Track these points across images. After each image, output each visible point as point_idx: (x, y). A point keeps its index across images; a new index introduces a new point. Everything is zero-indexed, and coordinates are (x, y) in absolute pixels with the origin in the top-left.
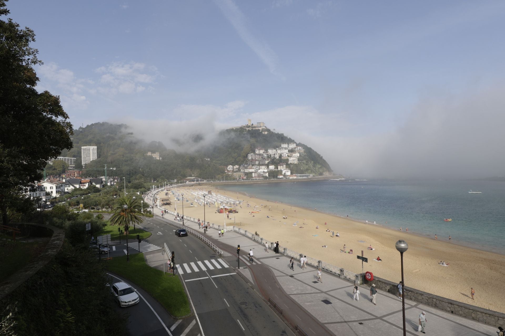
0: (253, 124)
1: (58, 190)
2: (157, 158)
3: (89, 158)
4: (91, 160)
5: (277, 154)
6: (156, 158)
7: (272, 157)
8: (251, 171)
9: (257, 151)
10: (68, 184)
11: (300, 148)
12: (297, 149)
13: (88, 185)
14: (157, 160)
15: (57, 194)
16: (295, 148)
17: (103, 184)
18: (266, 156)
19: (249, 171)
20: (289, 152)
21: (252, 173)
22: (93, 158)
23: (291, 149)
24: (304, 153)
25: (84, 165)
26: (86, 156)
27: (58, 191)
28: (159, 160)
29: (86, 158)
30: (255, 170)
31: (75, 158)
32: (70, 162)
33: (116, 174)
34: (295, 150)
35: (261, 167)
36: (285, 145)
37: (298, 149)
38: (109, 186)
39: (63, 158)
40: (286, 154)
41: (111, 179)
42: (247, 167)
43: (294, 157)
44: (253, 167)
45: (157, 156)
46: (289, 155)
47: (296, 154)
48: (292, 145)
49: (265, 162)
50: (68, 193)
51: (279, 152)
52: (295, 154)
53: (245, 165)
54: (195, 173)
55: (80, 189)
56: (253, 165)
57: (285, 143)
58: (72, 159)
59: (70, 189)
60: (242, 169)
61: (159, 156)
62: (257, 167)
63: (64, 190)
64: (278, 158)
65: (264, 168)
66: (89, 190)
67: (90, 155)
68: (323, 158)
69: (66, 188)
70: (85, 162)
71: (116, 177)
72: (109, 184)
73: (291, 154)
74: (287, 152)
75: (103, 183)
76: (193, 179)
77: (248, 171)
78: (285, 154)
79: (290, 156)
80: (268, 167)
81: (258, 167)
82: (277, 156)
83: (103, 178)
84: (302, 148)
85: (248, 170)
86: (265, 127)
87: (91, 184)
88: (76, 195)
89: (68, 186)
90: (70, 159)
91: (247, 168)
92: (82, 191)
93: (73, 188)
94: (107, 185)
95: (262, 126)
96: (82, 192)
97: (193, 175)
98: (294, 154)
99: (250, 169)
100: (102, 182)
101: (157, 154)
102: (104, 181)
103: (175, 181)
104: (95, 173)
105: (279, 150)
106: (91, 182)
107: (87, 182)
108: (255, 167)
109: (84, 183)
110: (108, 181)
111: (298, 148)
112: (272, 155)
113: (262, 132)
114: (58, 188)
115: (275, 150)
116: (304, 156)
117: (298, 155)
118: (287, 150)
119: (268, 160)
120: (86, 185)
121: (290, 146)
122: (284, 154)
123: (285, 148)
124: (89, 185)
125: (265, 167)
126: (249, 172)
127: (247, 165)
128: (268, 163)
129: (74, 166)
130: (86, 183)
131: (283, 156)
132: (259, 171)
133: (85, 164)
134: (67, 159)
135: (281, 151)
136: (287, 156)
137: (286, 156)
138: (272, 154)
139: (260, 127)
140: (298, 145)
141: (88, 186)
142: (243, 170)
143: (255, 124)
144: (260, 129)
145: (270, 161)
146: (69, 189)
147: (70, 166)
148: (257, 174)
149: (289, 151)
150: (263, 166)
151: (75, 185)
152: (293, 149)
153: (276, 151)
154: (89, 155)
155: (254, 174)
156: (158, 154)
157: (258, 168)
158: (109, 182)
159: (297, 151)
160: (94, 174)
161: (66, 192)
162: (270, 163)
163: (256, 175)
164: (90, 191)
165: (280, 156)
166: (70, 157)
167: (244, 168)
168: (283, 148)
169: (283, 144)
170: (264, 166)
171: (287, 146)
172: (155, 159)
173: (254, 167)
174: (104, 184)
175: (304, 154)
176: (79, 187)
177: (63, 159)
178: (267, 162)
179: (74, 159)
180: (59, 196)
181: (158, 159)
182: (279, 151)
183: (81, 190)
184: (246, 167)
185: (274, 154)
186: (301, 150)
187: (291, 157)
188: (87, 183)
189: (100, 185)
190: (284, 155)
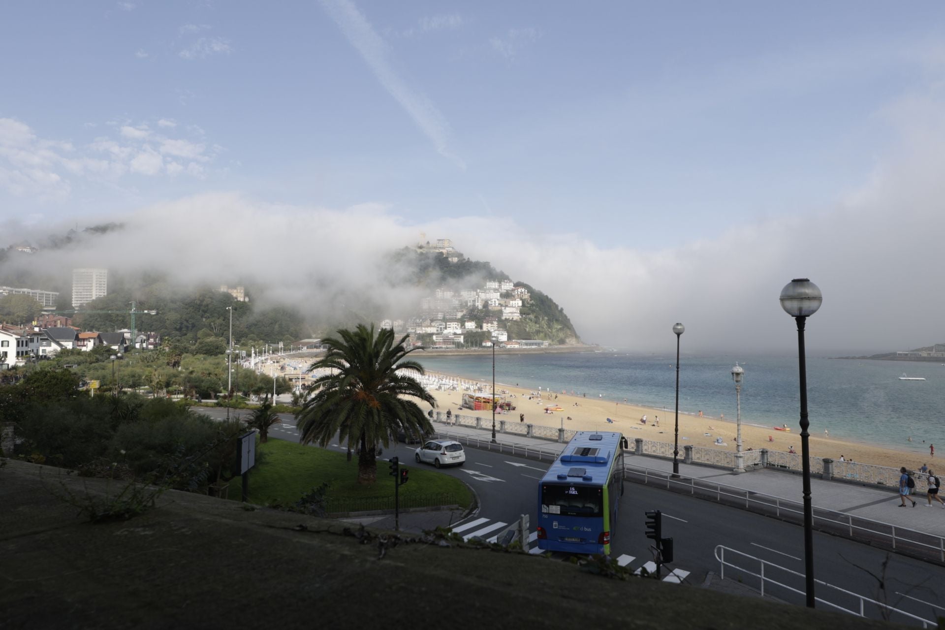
0: (428, 243)
1: (21, 349)
2: (239, 299)
3: (88, 293)
4: (94, 298)
5: (479, 301)
6: (236, 298)
7: (470, 306)
8: (429, 332)
9: (440, 293)
10: (47, 339)
11: (523, 290)
12: (516, 293)
13: (92, 345)
14: (240, 301)
15: (18, 359)
16: (513, 290)
17: (125, 345)
18: (458, 304)
19: (425, 330)
20: (502, 298)
21: (431, 335)
22: (98, 293)
23: (505, 291)
24: (530, 300)
25: (77, 309)
26: (82, 288)
27: (22, 352)
28: (244, 302)
29: (83, 293)
30: (437, 331)
31: (58, 294)
32: (46, 300)
33: (151, 327)
34: (513, 294)
35: (450, 325)
36: (493, 284)
37: (519, 293)
38: (137, 349)
39: (29, 290)
40: (496, 300)
41: (142, 336)
42: (421, 323)
43: (512, 307)
44: (433, 324)
45: (239, 295)
46: (502, 302)
47: (516, 302)
48: (508, 284)
49: (456, 315)
50: (45, 358)
51: (483, 296)
52: (514, 302)
53: (418, 320)
54: (319, 332)
55: (75, 352)
56: (432, 321)
57: (494, 281)
58: (50, 295)
59: (49, 352)
60: (411, 326)
61: (243, 295)
62: (440, 325)
63: (37, 350)
64: (480, 307)
65: (456, 327)
66: (96, 354)
67: (92, 286)
68: (565, 312)
69: (41, 348)
70: (79, 302)
71: (152, 333)
72: (138, 346)
73: (505, 302)
74: (499, 298)
75: (126, 343)
76: (316, 343)
77: (424, 332)
78: (495, 302)
79: (504, 304)
80: (463, 325)
81: (444, 324)
82: (479, 305)
83: (126, 332)
84: (526, 291)
85: (423, 329)
86: (453, 248)
87: (101, 342)
88: (68, 363)
89: (45, 343)
90: (46, 294)
91: (421, 326)
92: (82, 355)
93: (59, 349)
94: (134, 348)
95: (447, 247)
96: (81, 358)
97: (314, 336)
98: (512, 300)
99: (428, 326)
100: (123, 341)
101: (239, 291)
102: (128, 340)
103: (281, 345)
104: (103, 323)
105: (482, 292)
106: (100, 339)
107: (92, 338)
108: (438, 324)
109: (84, 340)
110: (136, 341)
111: (519, 290)
112: (469, 302)
113: (447, 258)
114: (22, 346)
115: (475, 293)
116: (530, 307)
117: (520, 303)
118: (499, 294)
119: (462, 311)
120: (88, 343)
121: (503, 286)
122: (493, 300)
123: (496, 290)
124: (96, 344)
125: (458, 325)
126: (426, 333)
127: (421, 320)
128: (463, 317)
129: (54, 308)
130: (88, 339)
131: (492, 304)
132: (445, 332)
133: (78, 305)
134: (39, 294)
135: (487, 295)
136: (499, 304)
137: (497, 305)
138: (470, 299)
139: (443, 248)
140: (518, 285)
141: (93, 348)
142: (412, 329)
143: (433, 242)
144: (444, 251)
145: (467, 312)
146: (47, 351)
147: (45, 309)
148: (442, 337)
149: (502, 296)
150: (453, 323)
151: (62, 343)
152: (510, 292)
153: (477, 295)
154: (89, 288)
155: (436, 337)
156: (242, 291)
157: (442, 327)
158: (137, 343)
159: (516, 296)
160: (101, 325)
161: (42, 356)
162: (467, 318)
163: (441, 340)
164: (100, 358)
165: (486, 305)
166: (45, 291)
167: (415, 325)
168: (490, 289)
169: (490, 281)
170: (456, 323)
171: (497, 286)
172: (235, 300)
173: (436, 323)
174: (128, 346)
175: (531, 302)
176: (73, 348)
177: (29, 293)
178: (459, 315)
179: (56, 295)
180: (23, 364)
181: (242, 300)
182: (483, 294)
183: (79, 353)
184: (418, 323)
185: (474, 301)
186: (525, 294)
187: (506, 306)
188: (92, 341)
189: (119, 346)
190: (493, 302)
